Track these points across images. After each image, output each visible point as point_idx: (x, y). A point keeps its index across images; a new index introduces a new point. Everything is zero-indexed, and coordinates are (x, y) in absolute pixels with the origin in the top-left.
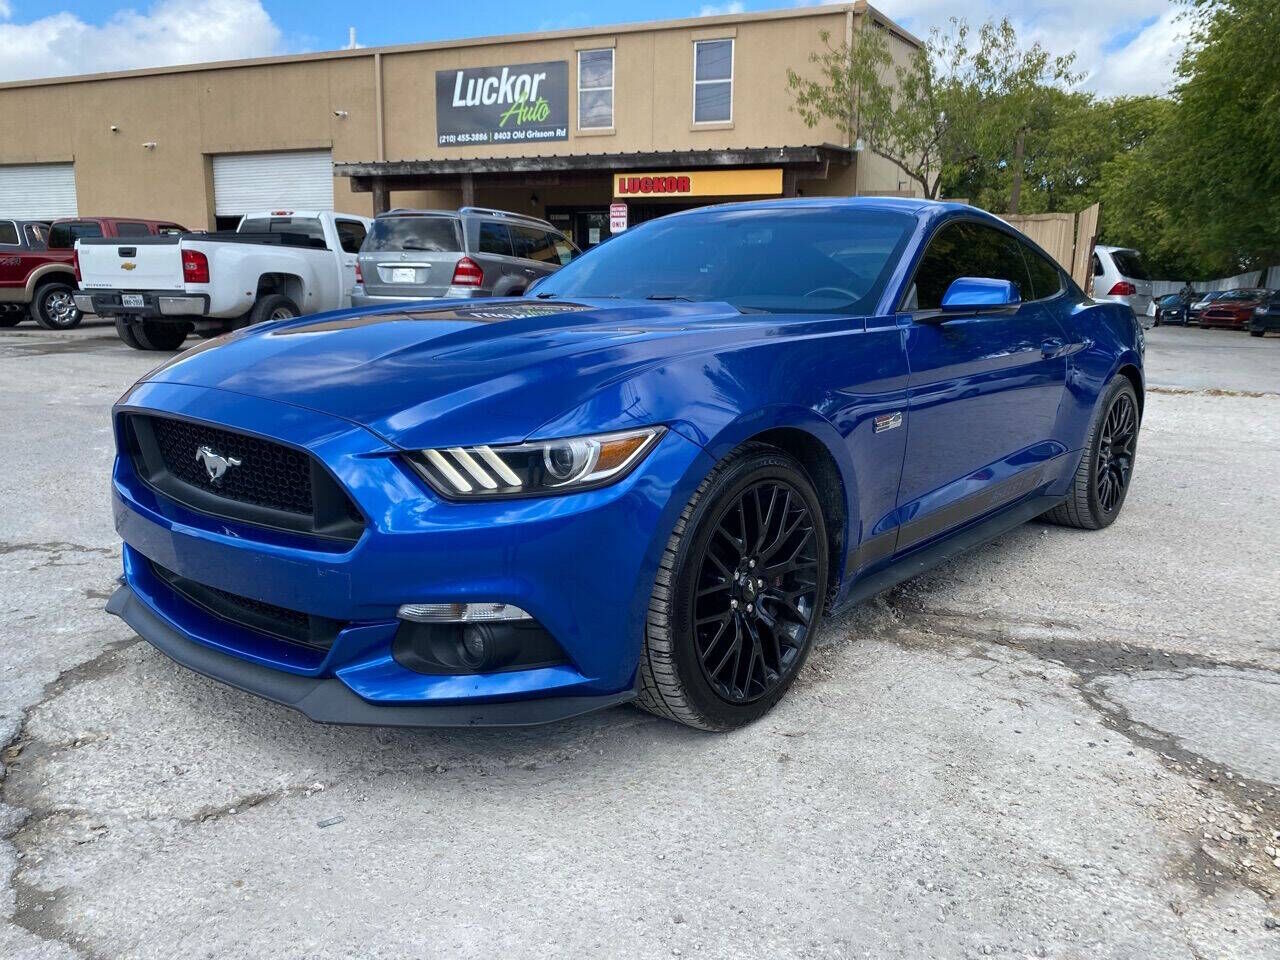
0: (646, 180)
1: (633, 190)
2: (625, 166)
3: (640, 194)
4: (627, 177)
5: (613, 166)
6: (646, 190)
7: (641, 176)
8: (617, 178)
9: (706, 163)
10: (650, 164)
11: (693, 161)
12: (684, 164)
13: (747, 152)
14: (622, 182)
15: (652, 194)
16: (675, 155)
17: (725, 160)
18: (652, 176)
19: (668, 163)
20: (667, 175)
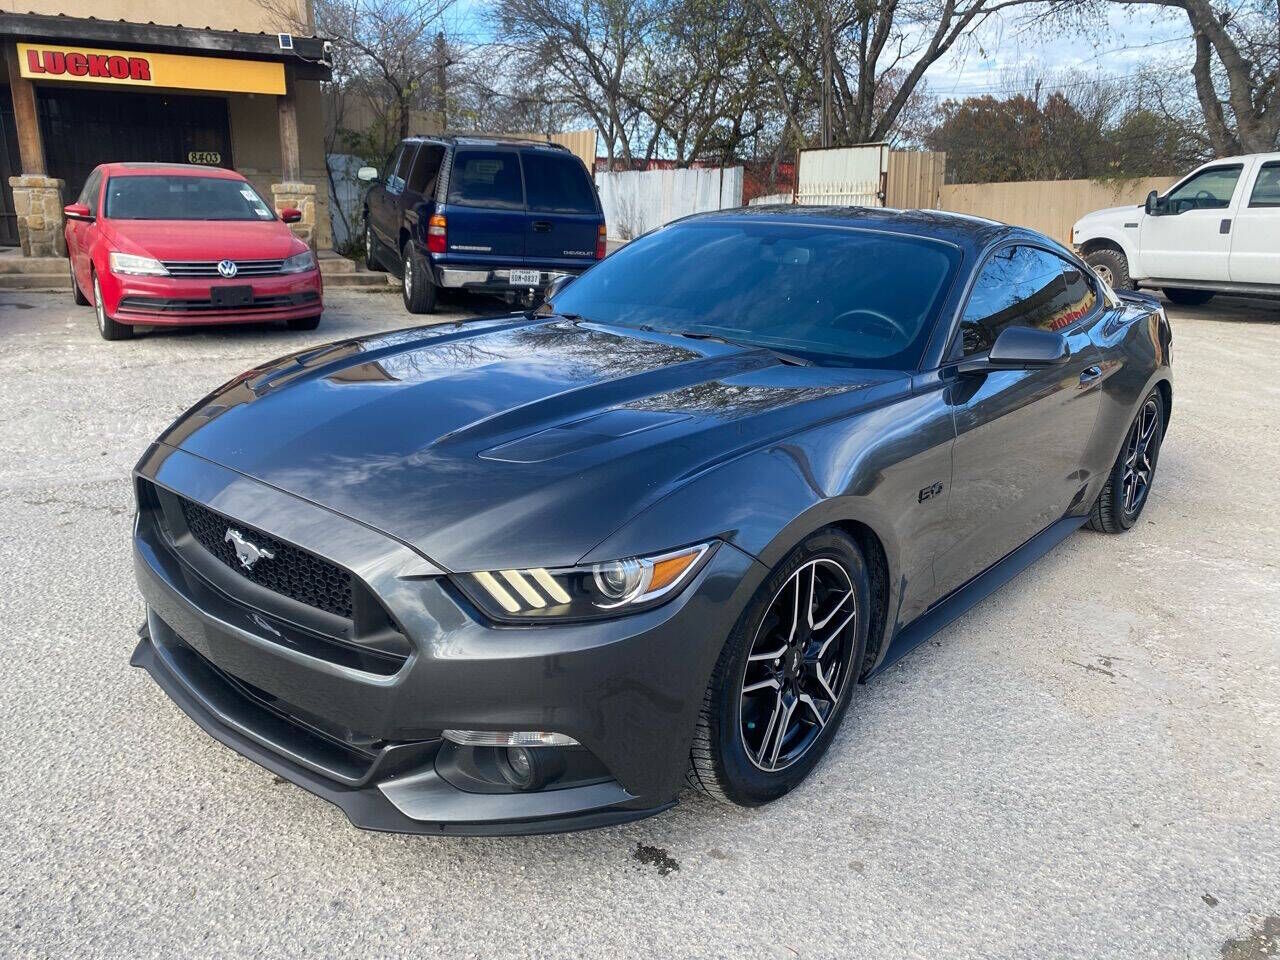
0: (76, 58)
1: (56, 70)
2: (38, 33)
3: (67, 76)
4: (40, 49)
5: (18, 30)
6: (76, 71)
7: (66, 50)
8: (23, 50)
9: (176, 43)
10: (83, 35)
11: (154, 39)
12: (140, 41)
13: (235, 35)
14: (33, 56)
15: (87, 78)
16: (123, 26)
17: (205, 43)
18: (85, 52)
19: (114, 37)
20: (110, 53)
